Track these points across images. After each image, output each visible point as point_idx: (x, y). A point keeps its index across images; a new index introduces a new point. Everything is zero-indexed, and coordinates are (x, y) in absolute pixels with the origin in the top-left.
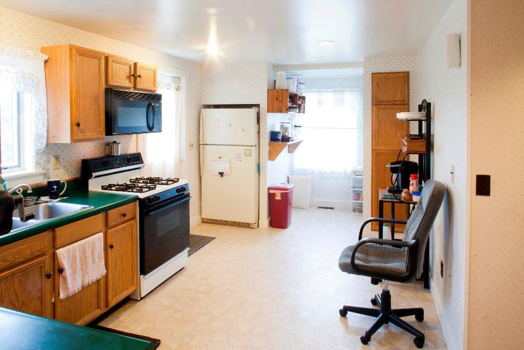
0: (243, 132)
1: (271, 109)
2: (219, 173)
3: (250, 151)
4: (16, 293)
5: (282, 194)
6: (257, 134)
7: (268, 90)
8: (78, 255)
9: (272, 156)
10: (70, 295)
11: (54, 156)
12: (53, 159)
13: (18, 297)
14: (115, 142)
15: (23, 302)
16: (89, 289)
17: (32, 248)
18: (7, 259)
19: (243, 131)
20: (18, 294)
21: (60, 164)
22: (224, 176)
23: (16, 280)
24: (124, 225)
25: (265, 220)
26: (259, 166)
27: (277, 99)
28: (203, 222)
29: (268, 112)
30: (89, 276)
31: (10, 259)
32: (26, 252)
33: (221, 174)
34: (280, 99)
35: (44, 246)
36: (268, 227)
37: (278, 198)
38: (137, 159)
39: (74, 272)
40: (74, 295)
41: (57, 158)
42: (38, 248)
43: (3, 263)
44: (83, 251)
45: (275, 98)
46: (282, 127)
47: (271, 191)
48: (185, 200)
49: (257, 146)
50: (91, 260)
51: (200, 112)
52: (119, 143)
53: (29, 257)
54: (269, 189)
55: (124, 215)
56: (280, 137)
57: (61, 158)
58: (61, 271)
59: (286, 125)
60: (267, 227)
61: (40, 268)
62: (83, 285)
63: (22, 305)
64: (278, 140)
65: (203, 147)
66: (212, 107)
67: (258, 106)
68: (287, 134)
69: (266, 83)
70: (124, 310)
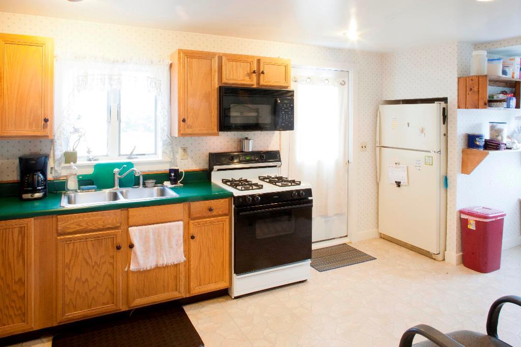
0: (423, 134)
1: (463, 104)
2: (396, 182)
3: (431, 158)
4: (89, 254)
5: (477, 223)
6: (443, 138)
7: (459, 78)
8: (151, 237)
9: (466, 167)
10: (142, 270)
11: (182, 148)
12: (180, 151)
13: (91, 258)
14: (247, 138)
15: (96, 262)
16: (166, 270)
17: (104, 221)
18: (81, 224)
19: (422, 132)
20: (92, 254)
21: (188, 155)
22: (401, 187)
23: (89, 244)
24: (212, 219)
25: (453, 253)
26: (446, 179)
27: (471, 89)
28: (381, 237)
29: (459, 107)
30: (163, 258)
31: (84, 226)
32: (99, 223)
33: (398, 184)
34: (476, 89)
35: (116, 221)
36: (457, 265)
37: (472, 226)
38: (272, 156)
39: (147, 250)
40: (146, 272)
41: (184, 150)
42: (110, 221)
43: (77, 227)
44: (158, 235)
45: (468, 89)
46: (492, 128)
47: (464, 216)
48: (305, 205)
49: (443, 151)
50: (167, 245)
51: (377, 109)
52: (250, 140)
53: (101, 227)
54: (461, 212)
55: (211, 210)
56: (481, 143)
57: (189, 150)
58: (131, 246)
59: (499, 126)
60: (455, 264)
61: (112, 239)
62: (157, 264)
63: (95, 265)
64: (478, 147)
65: (380, 149)
66: (401, 102)
67: (445, 100)
68: (500, 138)
69: (456, 68)
70: (213, 303)
